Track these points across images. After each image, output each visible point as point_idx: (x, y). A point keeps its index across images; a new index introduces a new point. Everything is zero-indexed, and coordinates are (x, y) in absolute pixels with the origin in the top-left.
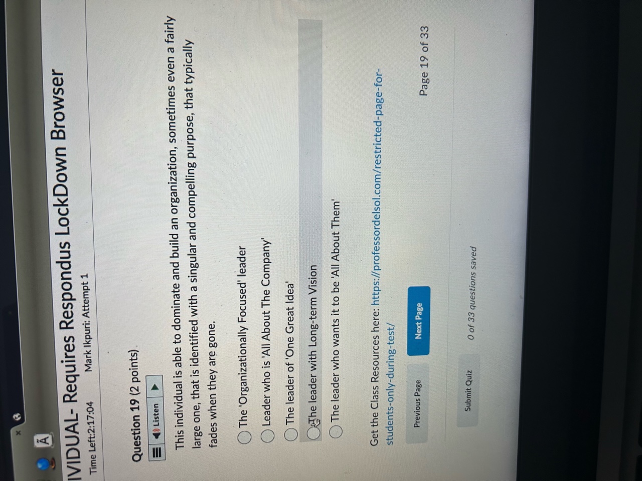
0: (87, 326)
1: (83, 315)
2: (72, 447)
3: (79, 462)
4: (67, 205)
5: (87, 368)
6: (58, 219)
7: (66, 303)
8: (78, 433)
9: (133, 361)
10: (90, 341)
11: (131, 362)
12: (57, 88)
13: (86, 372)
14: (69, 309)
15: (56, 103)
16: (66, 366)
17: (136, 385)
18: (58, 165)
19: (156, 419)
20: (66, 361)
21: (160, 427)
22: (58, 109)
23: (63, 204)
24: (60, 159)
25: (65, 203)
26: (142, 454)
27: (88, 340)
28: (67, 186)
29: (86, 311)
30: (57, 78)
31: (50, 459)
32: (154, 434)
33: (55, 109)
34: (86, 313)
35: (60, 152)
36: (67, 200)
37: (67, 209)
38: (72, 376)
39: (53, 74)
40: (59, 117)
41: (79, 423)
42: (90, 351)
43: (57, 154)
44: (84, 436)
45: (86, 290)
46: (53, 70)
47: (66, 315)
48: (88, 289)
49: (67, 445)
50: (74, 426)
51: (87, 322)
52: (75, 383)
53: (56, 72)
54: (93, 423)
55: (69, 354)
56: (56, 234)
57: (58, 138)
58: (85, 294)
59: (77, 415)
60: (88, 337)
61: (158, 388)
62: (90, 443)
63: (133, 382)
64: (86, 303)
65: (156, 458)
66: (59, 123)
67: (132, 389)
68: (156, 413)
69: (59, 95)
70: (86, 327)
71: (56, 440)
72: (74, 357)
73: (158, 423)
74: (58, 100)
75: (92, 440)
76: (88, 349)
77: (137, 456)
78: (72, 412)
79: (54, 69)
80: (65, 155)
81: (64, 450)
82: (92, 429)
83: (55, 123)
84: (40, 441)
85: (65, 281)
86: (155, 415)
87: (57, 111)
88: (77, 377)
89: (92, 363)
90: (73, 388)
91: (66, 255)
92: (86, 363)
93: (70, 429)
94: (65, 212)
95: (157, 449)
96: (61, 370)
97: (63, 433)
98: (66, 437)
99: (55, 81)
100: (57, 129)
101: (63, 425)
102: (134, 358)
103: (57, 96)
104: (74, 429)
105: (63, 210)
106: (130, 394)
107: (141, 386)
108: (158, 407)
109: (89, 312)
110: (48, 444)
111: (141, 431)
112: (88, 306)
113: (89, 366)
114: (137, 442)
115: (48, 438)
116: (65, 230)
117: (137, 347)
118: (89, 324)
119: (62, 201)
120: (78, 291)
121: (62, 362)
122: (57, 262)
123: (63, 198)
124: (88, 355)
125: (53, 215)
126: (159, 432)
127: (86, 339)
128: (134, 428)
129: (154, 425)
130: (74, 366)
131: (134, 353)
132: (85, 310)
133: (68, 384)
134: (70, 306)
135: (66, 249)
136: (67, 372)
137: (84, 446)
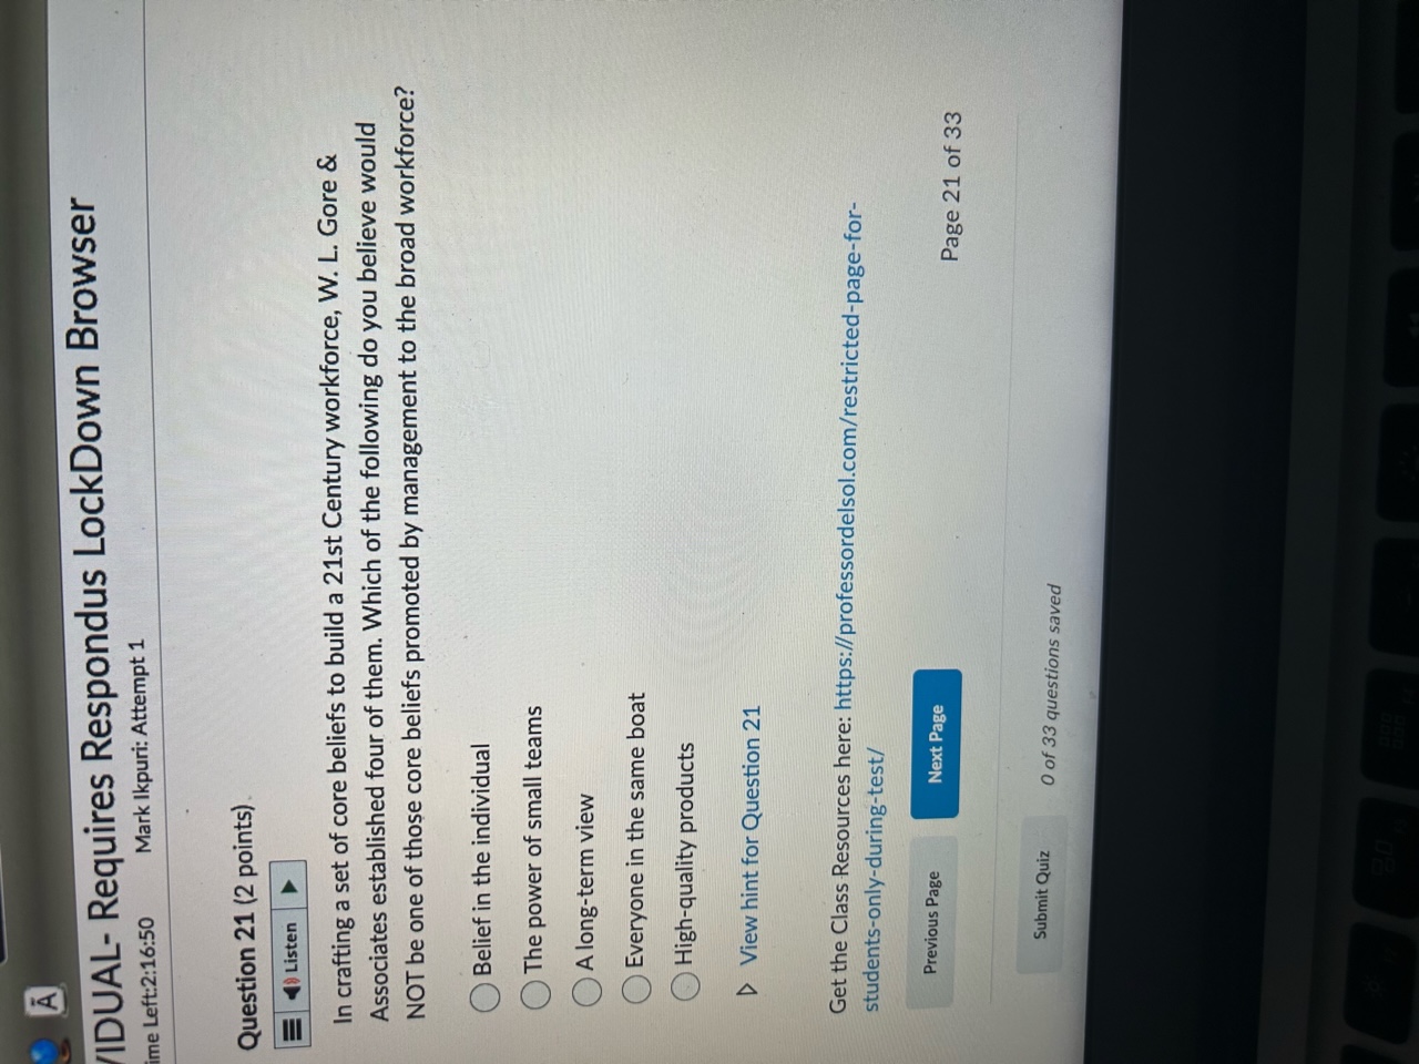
0: (141, 753)
1: (134, 729)
2: (107, 1016)
3: (122, 1049)
4: (100, 491)
5: (141, 844)
6: (81, 521)
7: (96, 702)
8: (119, 986)
9: (242, 830)
10: (147, 786)
11: (237, 832)
12: (81, 238)
13: (139, 853)
14: (102, 717)
15: (78, 271)
16: (96, 840)
17: (247, 882)
18: (82, 403)
19: (290, 956)
20: (95, 830)
21: (301, 975)
22: (82, 282)
23: (91, 489)
24: (85, 392)
25: (96, 487)
26: (259, 1034)
27: (143, 785)
28: (101, 451)
29: (140, 722)
30: (81, 218)
31: (59, 1041)
32: (286, 990)
33: (76, 284)
34: (141, 726)
35: (85, 375)
36: (100, 479)
37: (100, 500)
38: (108, 863)
39: (73, 208)
40: (86, 300)
41: (122, 965)
42: (148, 808)
43: (80, 381)
44: (132, 992)
45: (141, 675)
46: (73, 200)
47: (95, 728)
48: (143, 673)
49: (96, 1012)
50: (111, 970)
51: (142, 745)
52: (114, 877)
53: (79, 203)
54: (153, 964)
55: (102, 814)
56: (76, 553)
57: (82, 345)
58: (138, 683)
59: (118, 947)
60: (143, 777)
61: (297, 888)
62: (145, 1008)
63: (242, 875)
64: (140, 704)
65: (290, 1043)
66: (84, 314)
67: (239, 891)
68: (292, 944)
69: (86, 254)
70: (138, 756)
71: (73, 1000)
72: (112, 820)
73: (296, 966)
74: (84, 264)
75: (151, 1001)
76: (143, 804)
77: (250, 1036)
78: (107, 940)
79: (74, 196)
80: (96, 383)
81: (89, 1021)
82: (151, 977)
83: (76, 313)
84: (39, 1002)
85: (94, 655)
86: (289, 947)
87: (82, 287)
88: (118, 865)
89: (151, 834)
90: (110, 888)
91: (98, 598)
92: (139, 834)
93: (103, 976)
94: (95, 505)
95: (292, 1022)
96: (84, 850)
97: (88, 986)
98: (95, 994)
99: (78, 224)
100: (81, 327)
101: (87, 969)
102: (243, 823)
103: (81, 255)
104: (111, 976)
105: (92, 501)
106: (235, 901)
107: (260, 884)
108: (295, 930)
109: (145, 723)
110: (55, 1008)
111: (257, 982)
112: (145, 709)
113: (145, 839)
114: (248, 1006)
115: (54, 995)
116: (95, 544)
117: (250, 798)
118: (145, 749)
119: (90, 481)
120: (120, 678)
121: (86, 830)
122: (77, 615)
123: (91, 477)
124: (144, 817)
125: (70, 513)
126: (298, 985)
127: (139, 780)
128: (242, 976)
129: (287, 971)
130: (112, 840)
131: (245, 812)
132: (136, 718)
133: (100, 878)
134: (104, 710)
135: (97, 585)
136: (96, 853)
137: (132, 1015)
